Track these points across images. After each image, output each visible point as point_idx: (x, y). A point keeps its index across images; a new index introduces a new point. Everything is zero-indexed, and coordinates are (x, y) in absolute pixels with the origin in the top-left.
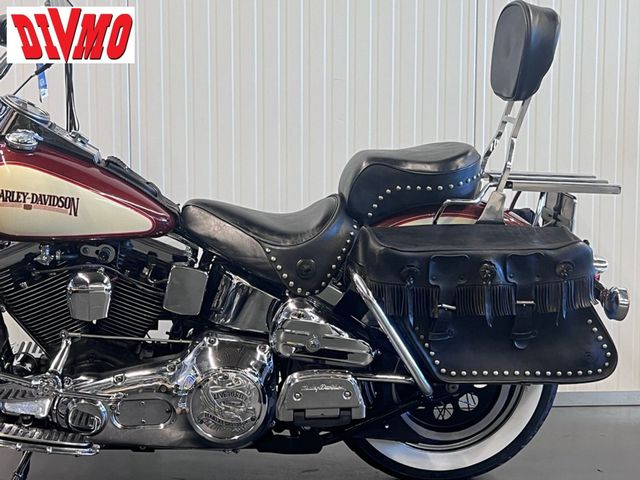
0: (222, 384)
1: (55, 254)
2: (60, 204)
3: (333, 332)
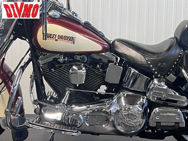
0: (128, 111)
1: (65, 59)
2: (68, 39)
3: (172, 92)
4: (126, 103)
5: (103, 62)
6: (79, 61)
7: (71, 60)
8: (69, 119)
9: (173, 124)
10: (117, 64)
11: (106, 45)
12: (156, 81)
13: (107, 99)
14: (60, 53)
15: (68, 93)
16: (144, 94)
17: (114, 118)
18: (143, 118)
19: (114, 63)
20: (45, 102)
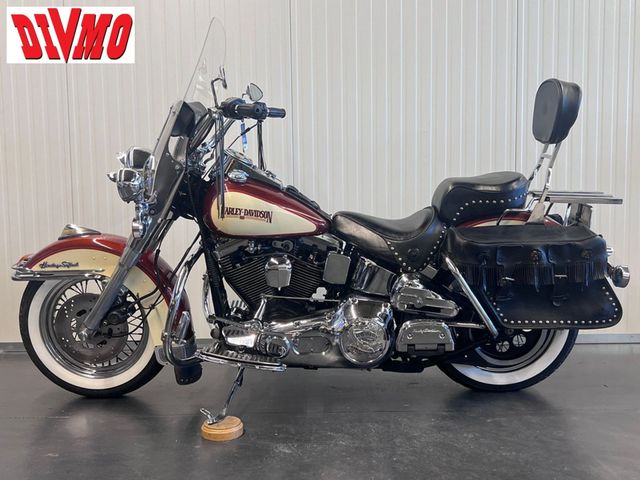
0: (361, 327)
1: (257, 247)
2: (261, 215)
3: (432, 295)
4: (358, 315)
5: (319, 251)
6: (280, 250)
7: (266, 248)
8: (266, 344)
9: (435, 347)
10: (342, 253)
12: (404, 278)
13: (327, 310)
15: (264, 302)
16: (387, 299)
17: (340, 341)
18: (386, 338)
19: (336, 250)
20: (227, 318)
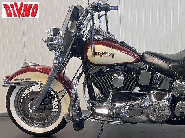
0: (157, 105)
1: (108, 69)
2: (110, 55)
5: (136, 70)
6: (118, 70)
7: (112, 69)
8: (113, 113)
10: (147, 71)
11: (137, 57)
12: (178, 82)
13: (141, 97)
14: (104, 65)
15: (112, 94)
16: (169, 91)
17: (148, 111)
18: (169, 109)
19: (144, 69)
20: (95, 101)
